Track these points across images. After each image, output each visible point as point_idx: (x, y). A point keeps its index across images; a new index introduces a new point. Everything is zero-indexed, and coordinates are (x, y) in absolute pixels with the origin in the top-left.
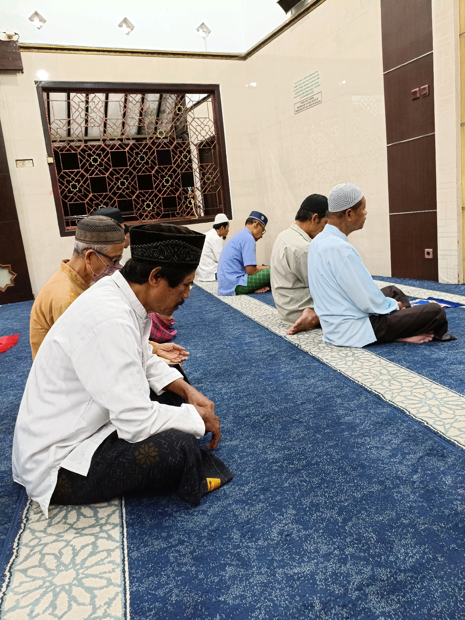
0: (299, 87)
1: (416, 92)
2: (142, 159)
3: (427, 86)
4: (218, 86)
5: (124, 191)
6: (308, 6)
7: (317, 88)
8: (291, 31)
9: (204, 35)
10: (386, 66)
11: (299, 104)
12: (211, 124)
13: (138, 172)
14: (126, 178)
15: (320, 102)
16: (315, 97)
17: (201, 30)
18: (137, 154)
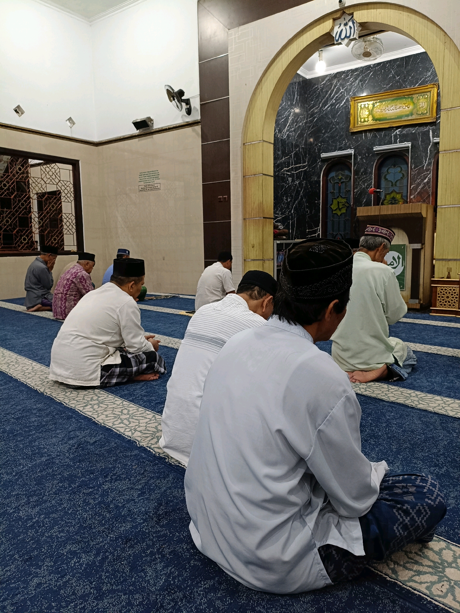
0: (143, 176)
1: (220, 198)
2: (23, 205)
3: (226, 196)
4: (78, 161)
5: (7, 227)
6: (153, 131)
7: (157, 180)
8: (139, 141)
9: (69, 124)
10: (204, 180)
11: (143, 187)
12: (71, 186)
13: (19, 214)
14: (10, 218)
15: (159, 189)
16: (156, 185)
17: (68, 121)
18: (19, 201)
